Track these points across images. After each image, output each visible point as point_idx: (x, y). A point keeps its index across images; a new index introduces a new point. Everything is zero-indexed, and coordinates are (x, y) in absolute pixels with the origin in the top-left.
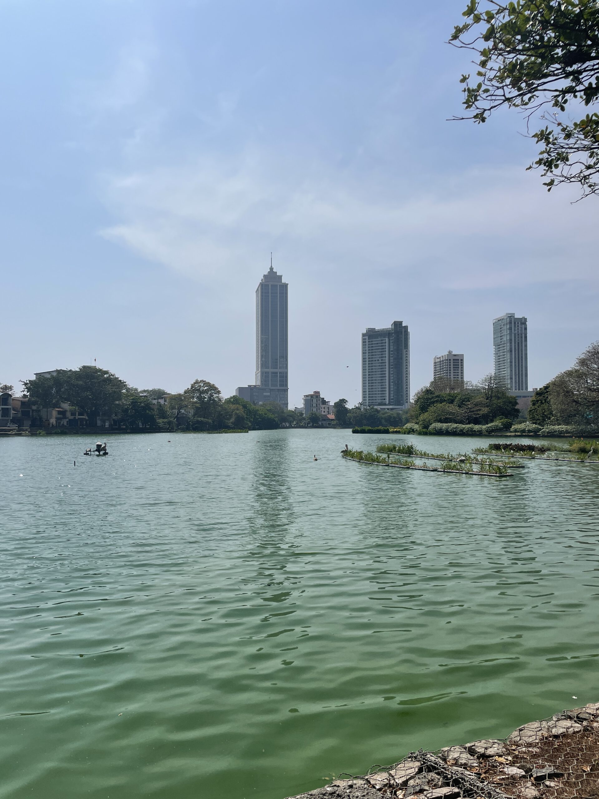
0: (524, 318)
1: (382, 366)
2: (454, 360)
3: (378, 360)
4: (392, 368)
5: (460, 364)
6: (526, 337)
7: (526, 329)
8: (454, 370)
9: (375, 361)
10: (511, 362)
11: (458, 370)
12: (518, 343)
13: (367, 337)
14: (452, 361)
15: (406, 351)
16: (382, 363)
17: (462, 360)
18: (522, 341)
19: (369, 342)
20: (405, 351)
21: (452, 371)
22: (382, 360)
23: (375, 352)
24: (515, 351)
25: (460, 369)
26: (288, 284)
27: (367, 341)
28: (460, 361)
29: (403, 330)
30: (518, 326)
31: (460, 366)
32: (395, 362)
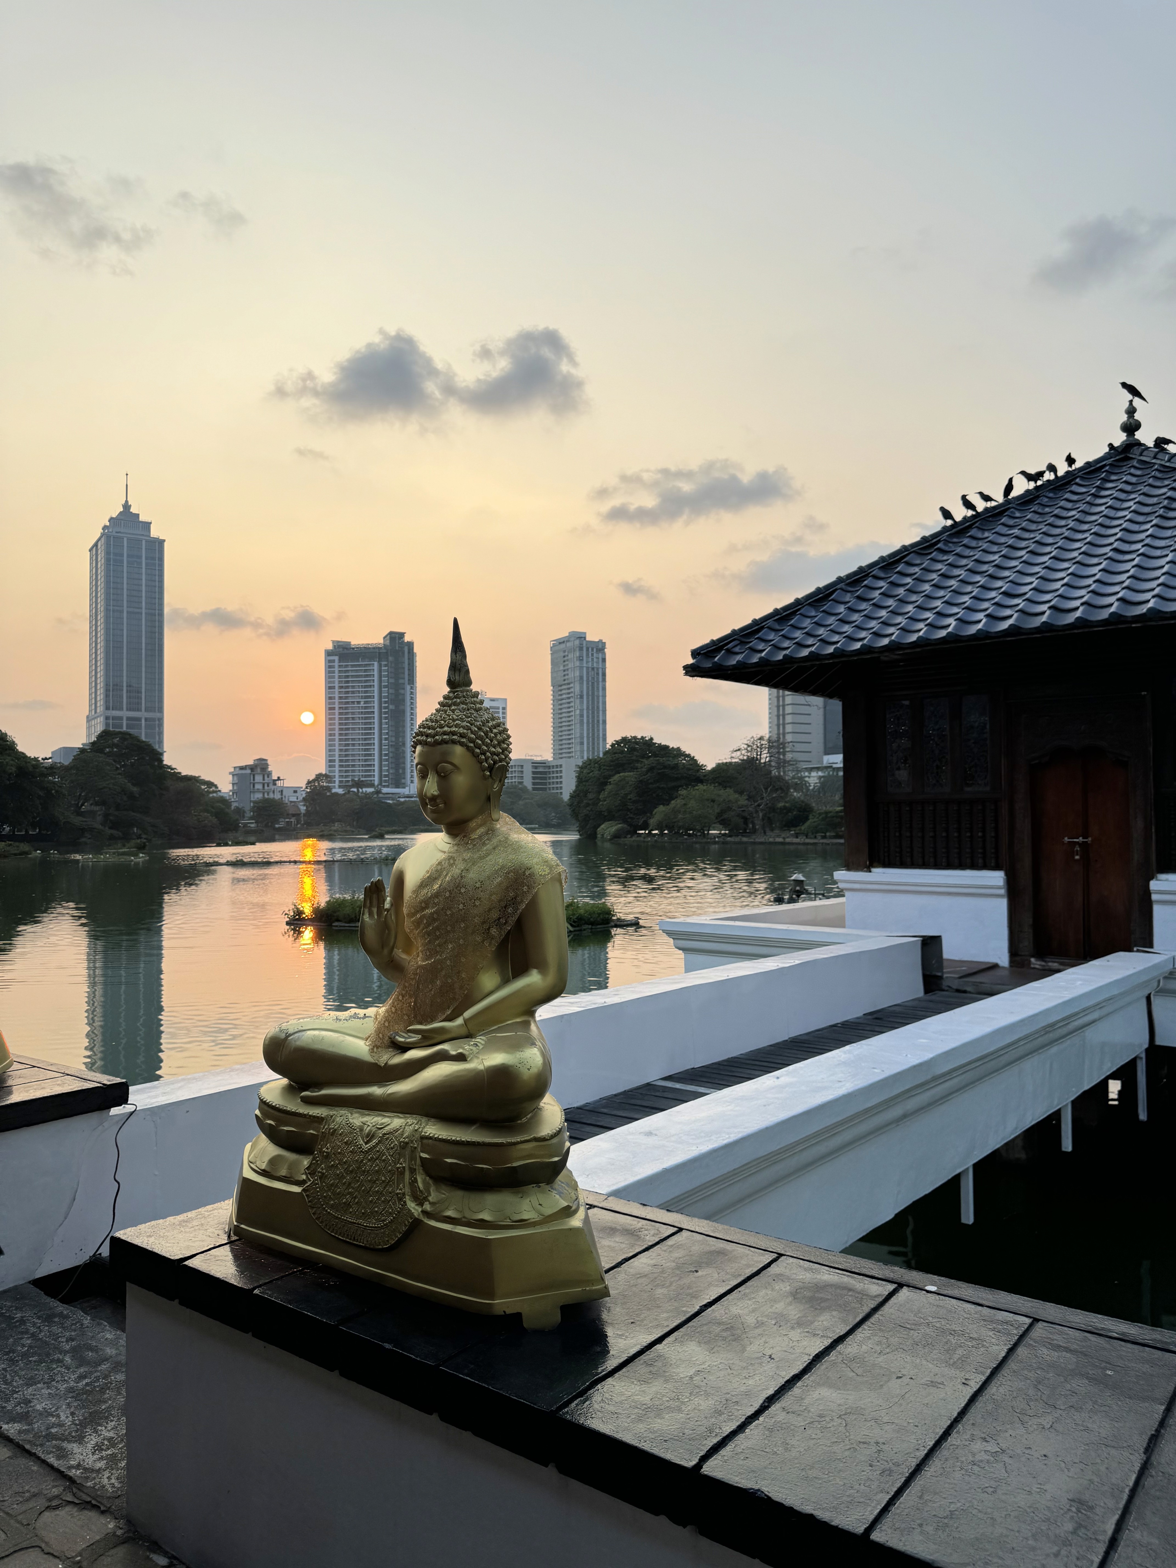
0: (601, 641)
1: (365, 713)
4: (386, 718)
6: (604, 675)
7: (604, 660)
9: (353, 702)
10: (582, 716)
12: (593, 683)
13: (336, 658)
15: (412, 688)
16: (366, 708)
17: (504, 709)
18: (598, 679)
19: (340, 666)
20: (408, 687)
22: (365, 703)
23: (353, 687)
24: (588, 698)
26: (164, 541)
27: (336, 664)
29: (406, 649)
30: (592, 655)
32: (392, 707)
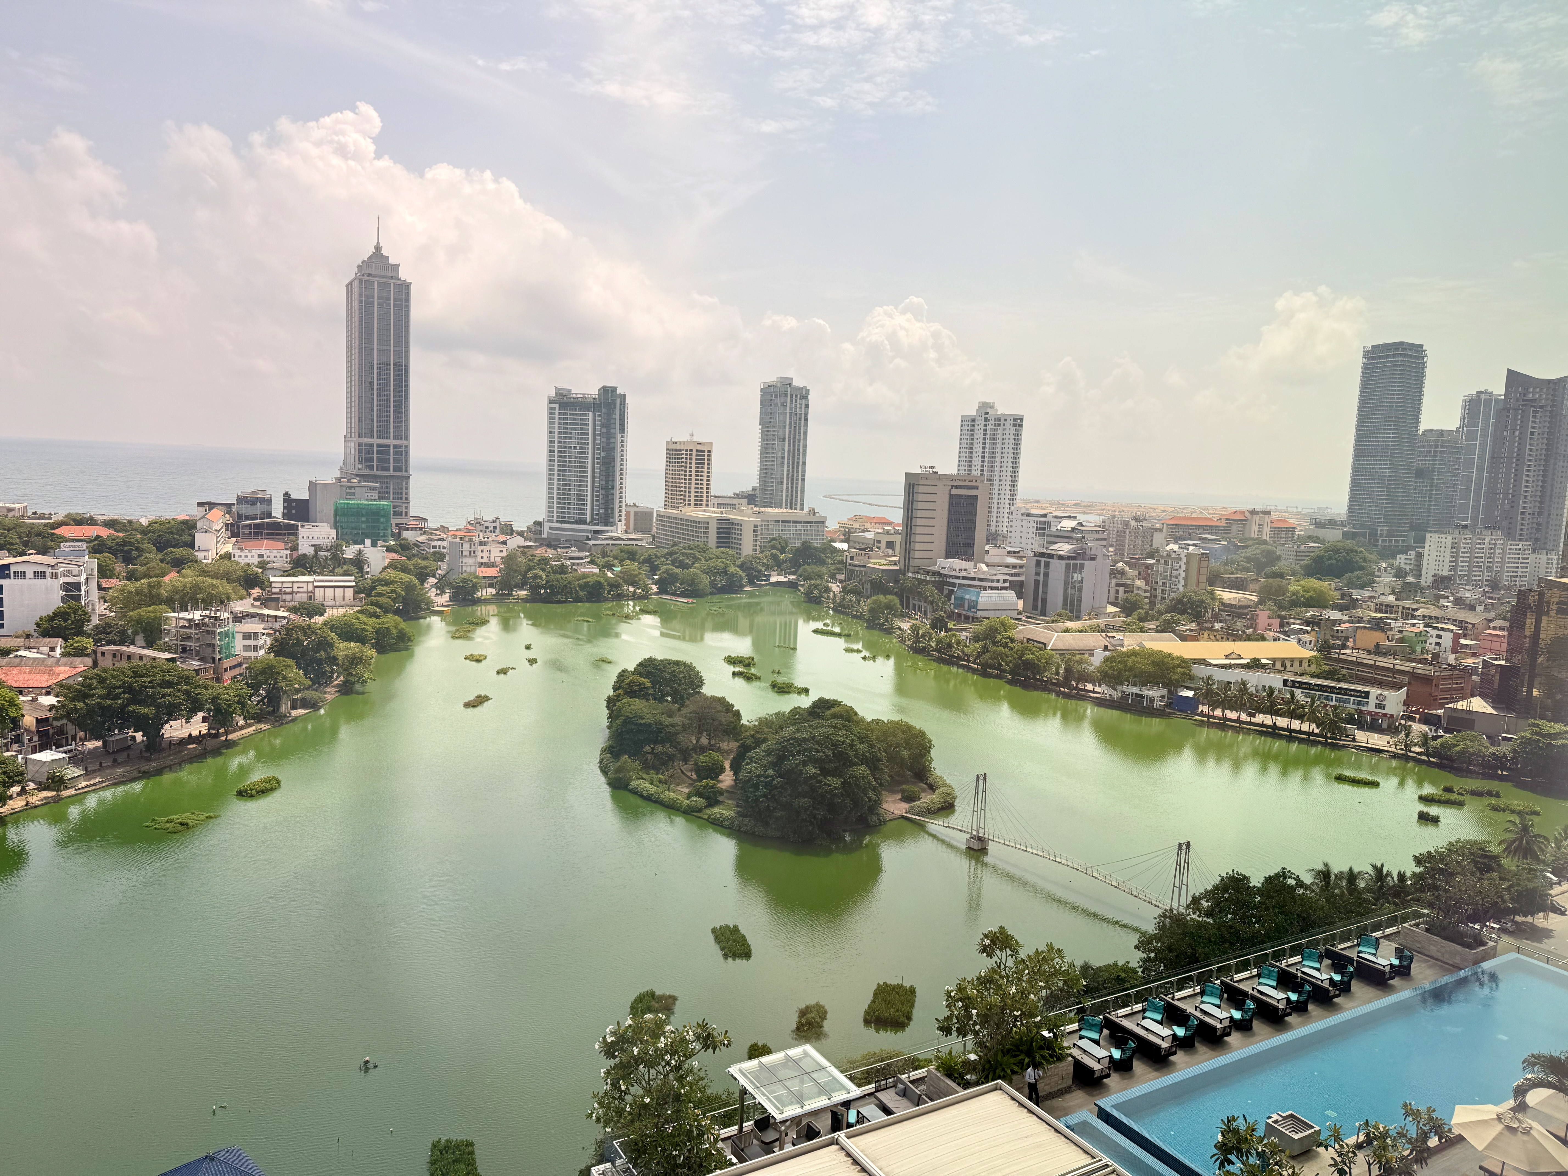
0: (805, 387)
1: (581, 458)
2: (697, 451)
3: (575, 448)
4: (598, 463)
5: (706, 458)
6: (806, 420)
7: (807, 406)
8: (697, 467)
9: (570, 447)
10: (782, 457)
11: (702, 468)
12: (795, 428)
13: (557, 406)
14: (694, 453)
15: (622, 437)
16: (581, 453)
17: (709, 452)
18: (800, 424)
19: (560, 414)
20: (620, 436)
21: (694, 469)
22: (581, 448)
23: (571, 433)
24: (789, 441)
25: (706, 466)
26: (411, 283)
27: (557, 411)
28: (706, 454)
29: (618, 402)
30: (796, 401)
31: (706, 462)
32: (603, 454)
